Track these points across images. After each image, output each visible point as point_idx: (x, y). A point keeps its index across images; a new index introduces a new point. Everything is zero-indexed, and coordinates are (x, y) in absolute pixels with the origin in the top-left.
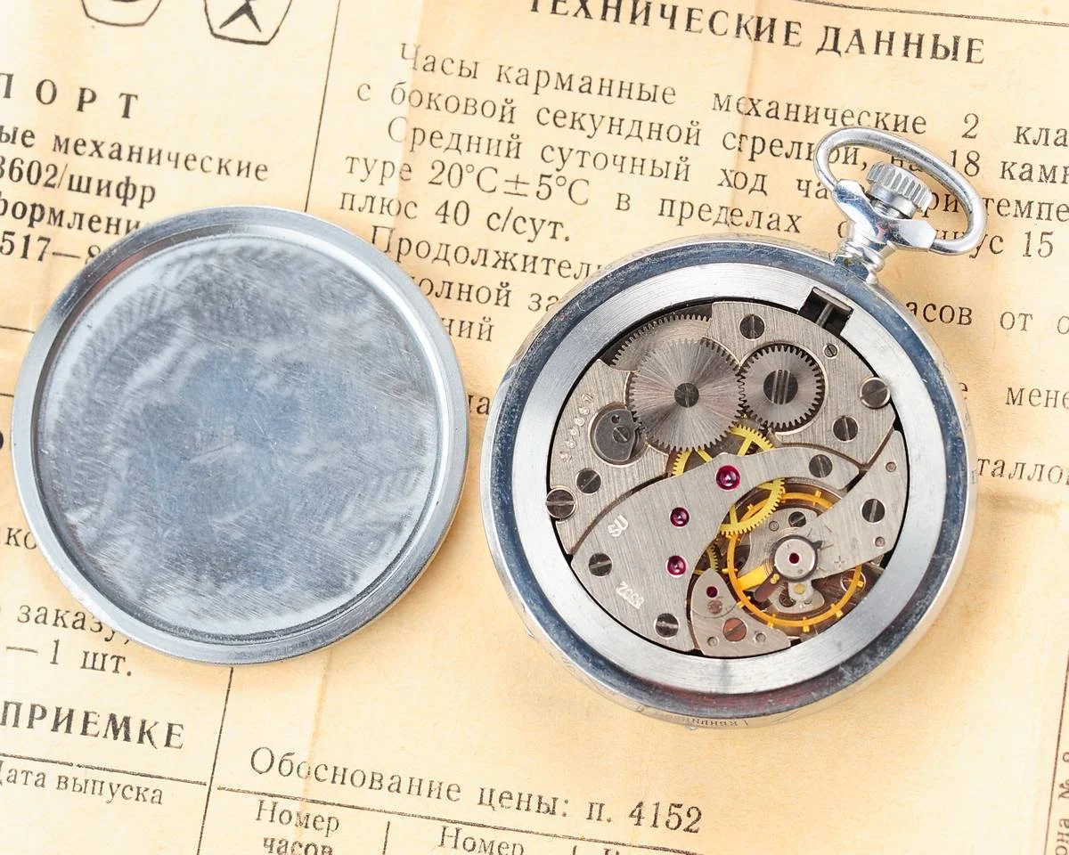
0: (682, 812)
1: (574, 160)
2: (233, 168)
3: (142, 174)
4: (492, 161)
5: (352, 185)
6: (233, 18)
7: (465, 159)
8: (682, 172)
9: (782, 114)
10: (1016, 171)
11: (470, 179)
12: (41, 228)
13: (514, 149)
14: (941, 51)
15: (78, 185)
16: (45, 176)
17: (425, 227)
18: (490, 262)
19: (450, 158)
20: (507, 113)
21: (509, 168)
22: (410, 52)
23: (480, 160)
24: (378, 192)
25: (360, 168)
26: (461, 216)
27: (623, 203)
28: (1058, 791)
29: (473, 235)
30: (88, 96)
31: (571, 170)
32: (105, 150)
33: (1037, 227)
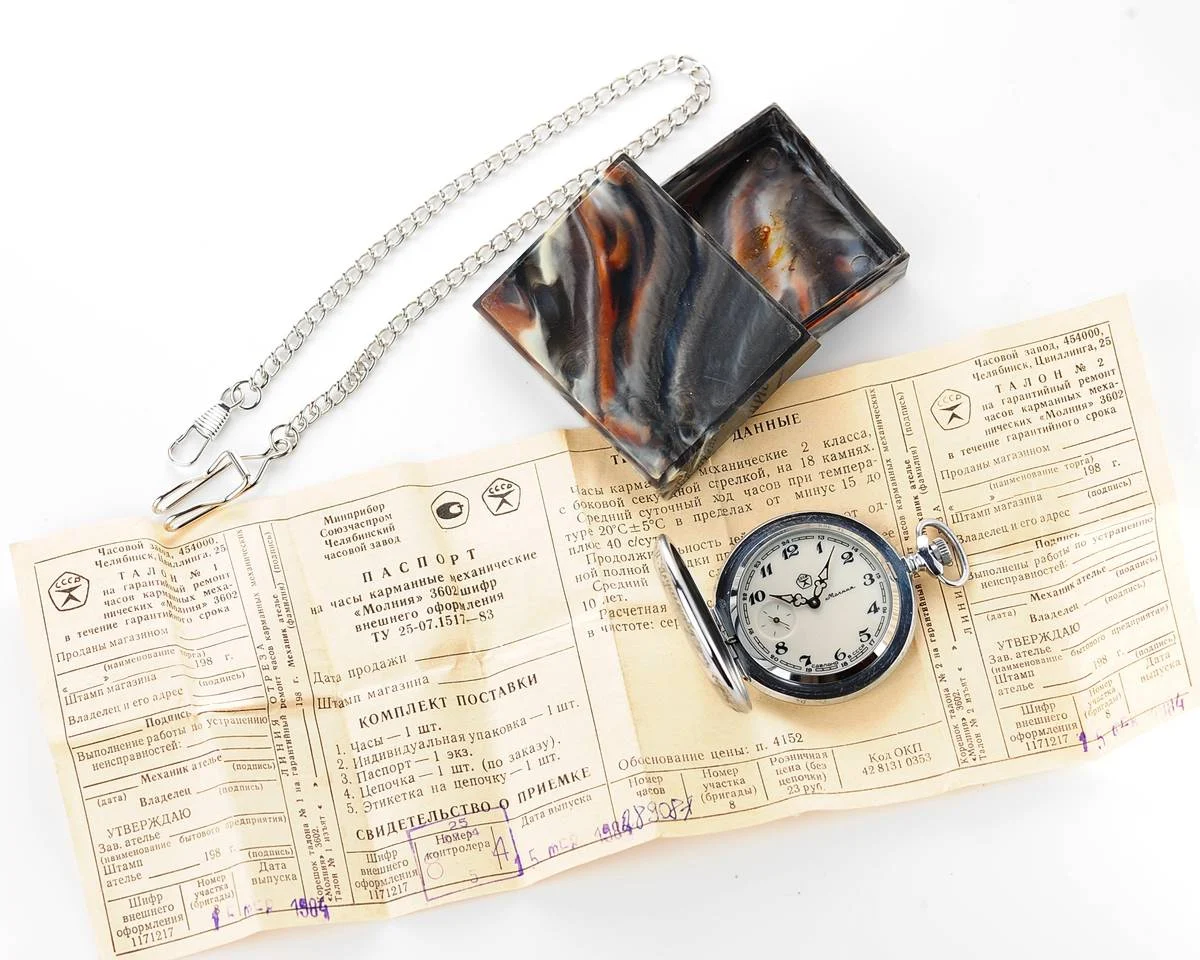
0: (794, 735)
1: (654, 513)
2: (522, 558)
3: (487, 577)
4: (621, 521)
5: (572, 544)
6: (500, 506)
7: (611, 523)
8: (698, 502)
9: (729, 468)
10: (829, 458)
11: (615, 530)
12: (459, 611)
13: (629, 516)
14: (783, 423)
15: (465, 592)
16: (453, 591)
17: (605, 551)
18: (636, 558)
19: (605, 524)
20: (621, 503)
21: (629, 523)
22: (575, 489)
23: (617, 523)
24: (583, 543)
25: (572, 537)
26: (618, 544)
27: (679, 522)
28: (939, 680)
29: (625, 550)
30: (455, 558)
31: (654, 516)
32: (470, 575)
33: (845, 477)
